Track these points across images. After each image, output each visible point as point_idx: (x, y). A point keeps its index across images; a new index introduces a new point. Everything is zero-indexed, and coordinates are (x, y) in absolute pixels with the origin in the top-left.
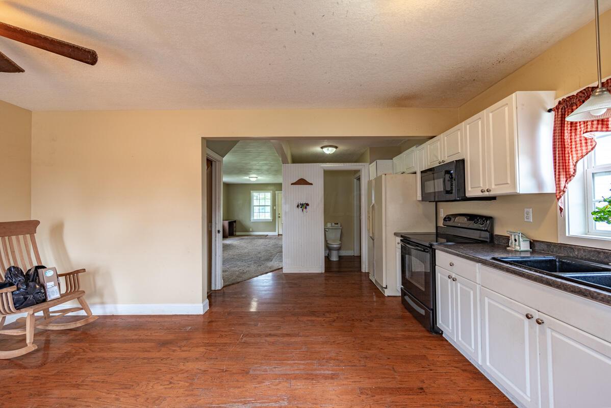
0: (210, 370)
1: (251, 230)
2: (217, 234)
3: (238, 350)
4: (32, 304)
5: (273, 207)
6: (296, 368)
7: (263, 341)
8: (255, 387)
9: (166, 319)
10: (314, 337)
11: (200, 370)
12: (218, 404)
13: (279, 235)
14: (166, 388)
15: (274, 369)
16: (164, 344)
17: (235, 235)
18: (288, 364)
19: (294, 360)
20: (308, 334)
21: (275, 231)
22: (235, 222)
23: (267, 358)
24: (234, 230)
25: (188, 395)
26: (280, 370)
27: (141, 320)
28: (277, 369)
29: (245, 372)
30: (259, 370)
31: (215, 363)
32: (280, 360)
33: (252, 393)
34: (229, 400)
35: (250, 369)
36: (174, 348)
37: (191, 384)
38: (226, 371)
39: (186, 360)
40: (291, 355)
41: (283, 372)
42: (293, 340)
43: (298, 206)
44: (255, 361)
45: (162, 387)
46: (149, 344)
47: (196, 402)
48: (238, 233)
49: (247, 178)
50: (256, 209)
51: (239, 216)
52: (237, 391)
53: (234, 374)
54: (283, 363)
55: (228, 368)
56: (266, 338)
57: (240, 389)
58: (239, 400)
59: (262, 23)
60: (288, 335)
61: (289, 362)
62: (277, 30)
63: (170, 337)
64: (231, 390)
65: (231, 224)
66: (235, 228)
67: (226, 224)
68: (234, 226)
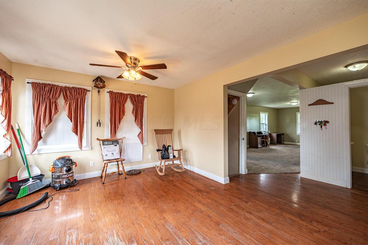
0: (204, 212)
1: (297, 141)
2: (242, 140)
3: (225, 211)
4: (165, 159)
6: (248, 242)
7: (242, 214)
8: (215, 235)
9: (208, 180)
10: (283, 233)
11: (201, 210)
12: (194, 230)
14: (184, 209)
15: (234, 233)
16: (199, 191)
17: (284, 143)
18: (245, 237)
19: (251, 237)
20: (280, 227)
22: (283, 134)
23: (236, 224)
25: (188, 217)
26: (237, 236)
27: (199, 177)
28: (235, 234)
29: (218, 224)
30: (226, 228)
31: (209, 210)
32: (242, 230)
33: (211, 236)
34: (199, 231)
35: (222, 224)
36: (200, 194)
37: (193, 214)
38: (210, 217)
39: (200, 202)
40: (253, 232)
41: (237, 238)
42: (264, 224)
43: (316, 123)
44: (228, 222)
45: (183, 208)
46: (194, 188)
47: (188, 222)
48: (285, 143)
49: (289, 103)
52: (206, 230)
53: (212, 221)
54: (242, 233)
55: (212, 216)
56: (246, 213)
57: (208, 230)
58: (203, 235)
59: (210, 11)
60: (263, 220)
61: (247, 236)
62: (220, 8)
63: (203, 189)
64: (204, 228)
65: (279, 136)
66: (282, 139)
67: (274, 135)
68: (282, 137)
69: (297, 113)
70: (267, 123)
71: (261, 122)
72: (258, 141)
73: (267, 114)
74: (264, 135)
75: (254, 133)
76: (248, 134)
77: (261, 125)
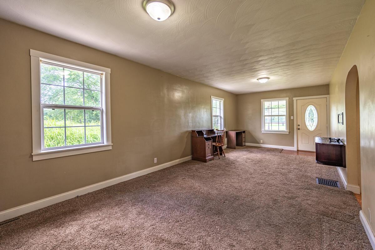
1: (262, 141)
5: (290, 117)
13: (298, 150)
21: (292, 145)
22: (244, 132)
24: (243, 140)
48: (246, 144)
50: (268, 119)
51: (249, 126)
65: (238, 135)
66: (243, 138)
67: (233, 134)
68: (243, 137)
69: (262, 100)
70: (222, 116)
71: (214, 114)
72: (207, 148)
73: (222, 101)
74: (216, 136)
75: (200, 133)
76: (190, 135)
77: (213, 118)
